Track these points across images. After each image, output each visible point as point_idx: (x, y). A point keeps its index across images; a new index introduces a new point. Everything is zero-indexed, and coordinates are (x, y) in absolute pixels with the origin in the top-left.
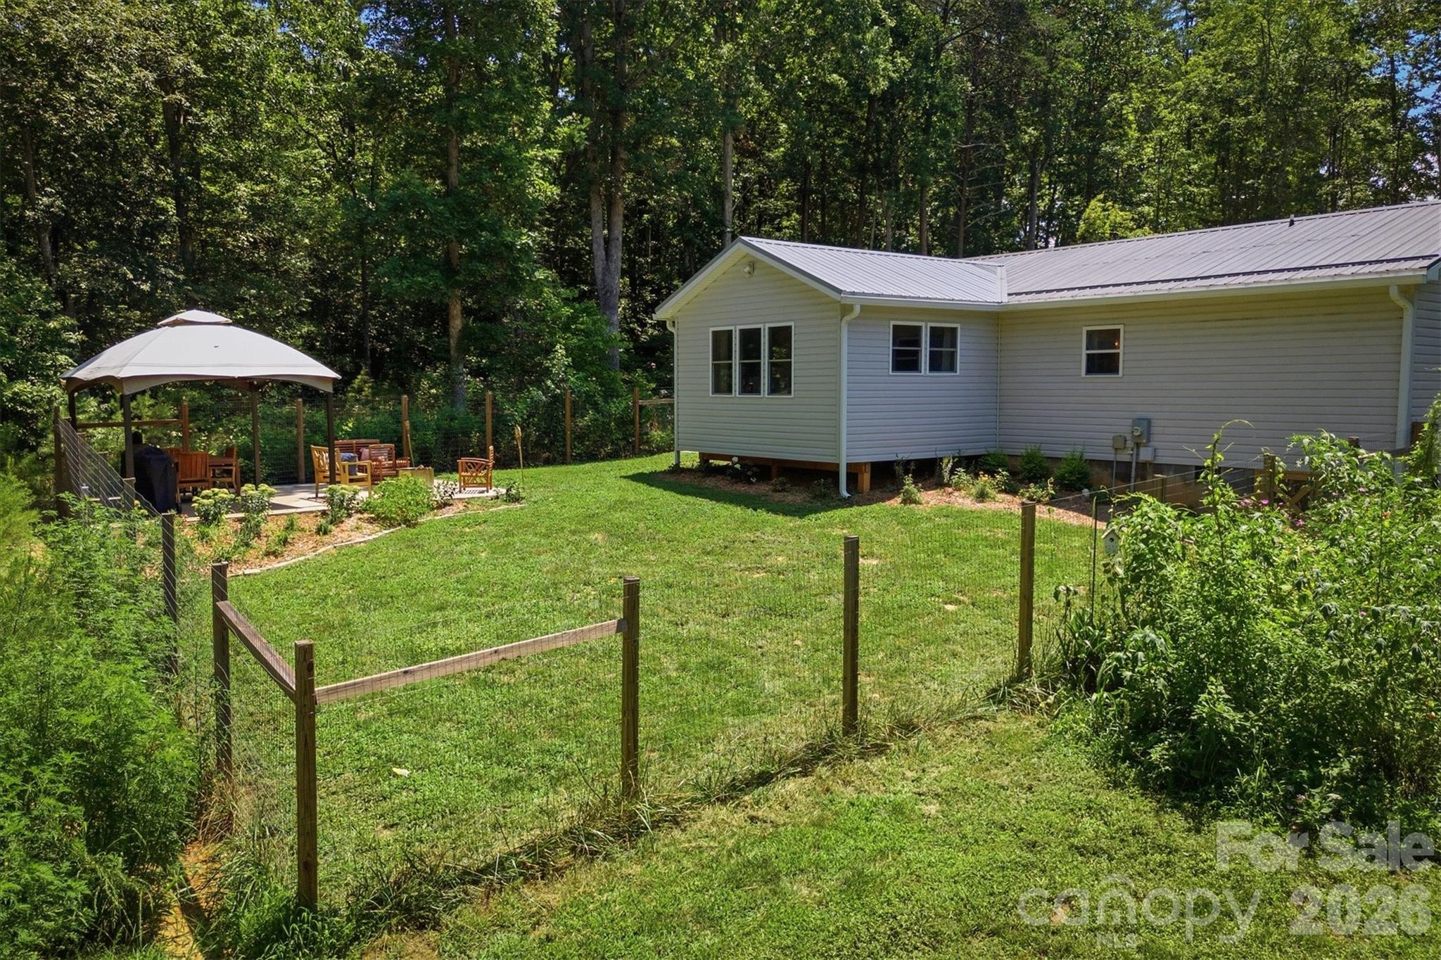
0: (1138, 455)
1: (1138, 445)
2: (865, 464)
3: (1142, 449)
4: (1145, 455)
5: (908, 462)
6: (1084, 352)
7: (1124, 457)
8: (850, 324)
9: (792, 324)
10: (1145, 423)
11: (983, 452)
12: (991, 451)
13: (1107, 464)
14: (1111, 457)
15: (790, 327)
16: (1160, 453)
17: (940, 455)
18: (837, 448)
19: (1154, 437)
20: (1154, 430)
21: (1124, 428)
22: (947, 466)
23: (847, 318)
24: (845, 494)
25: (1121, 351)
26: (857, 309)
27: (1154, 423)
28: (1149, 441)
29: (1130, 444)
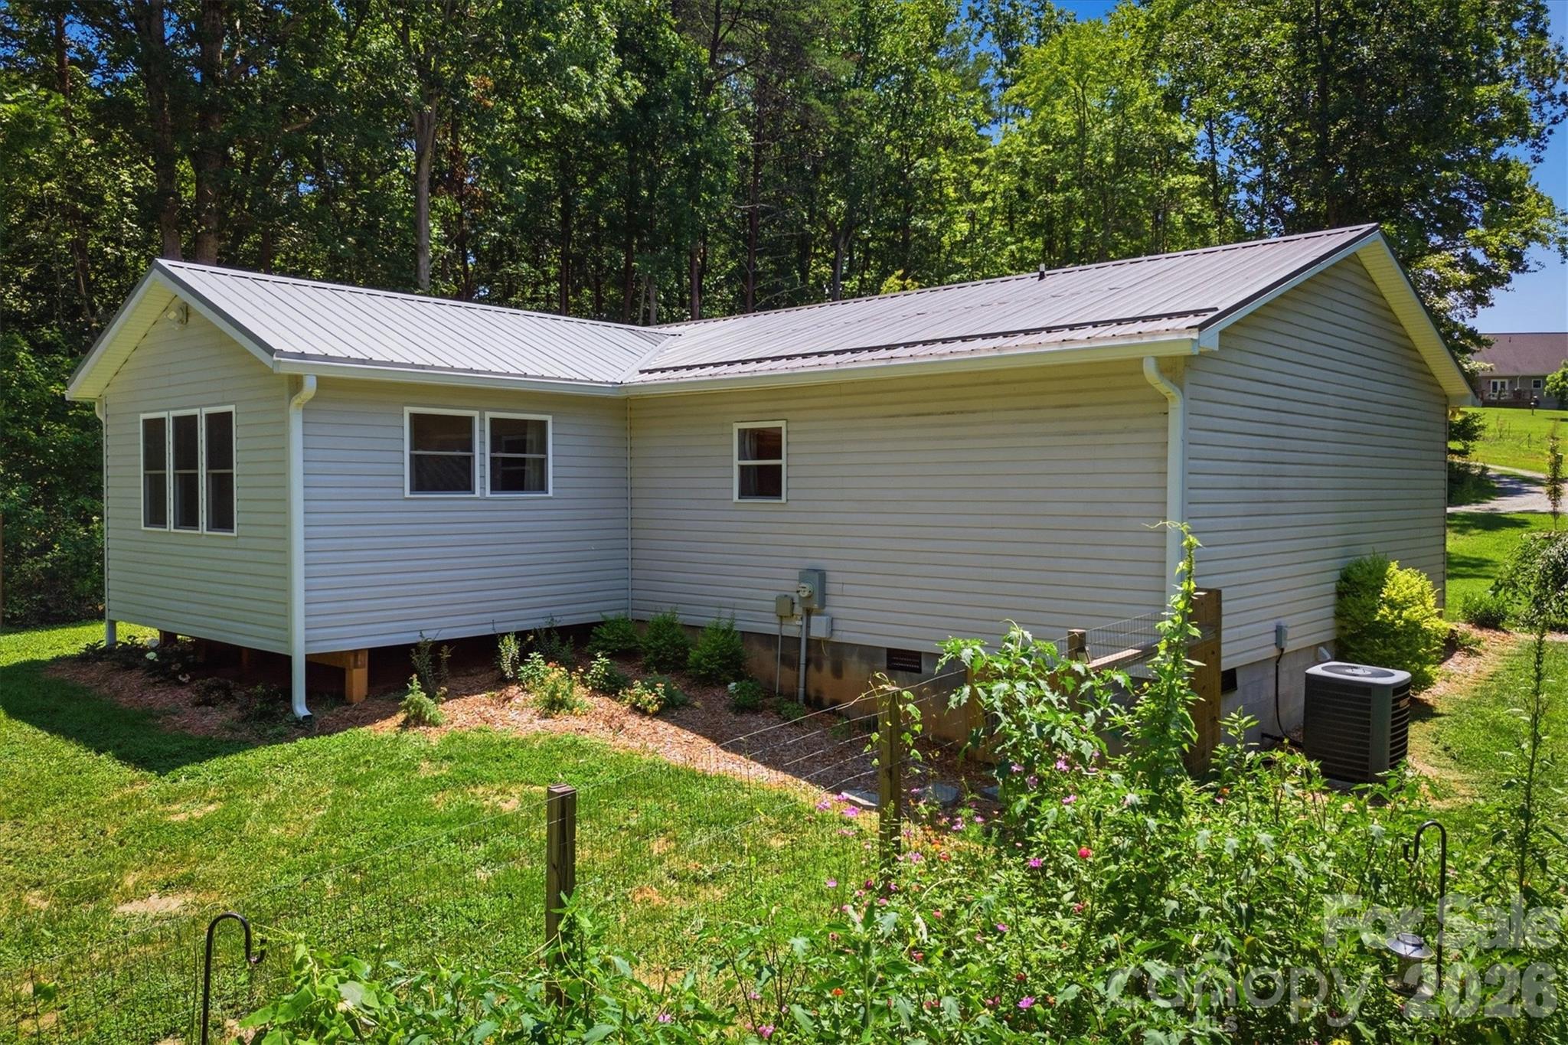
0: (808, 627)
1: (809, 612)
2: (356, 653)
3: (813, 618)
4: (819, 629)
5: (437, 646)
6: (737, 463)
7: (793, 629)
8: (306, 410)
9: (231, 408)
10: (816, 576)
11: (595, 617)
12: (611, 615)
13: (768, 640)
14: (772, 628)
15: (230, 414)
16: (838, 625)
17: (500, 628)
18: (286, 628)
19: (830, 600)
20: (831, 588)
21: (789, 584)
22: (510, 648)
23: (297, 400)
24: (301, 710)
25: (783, 462)
26: (310, 387)
27: (831, 576)
28: (823, 605)
29: (798, 610)
